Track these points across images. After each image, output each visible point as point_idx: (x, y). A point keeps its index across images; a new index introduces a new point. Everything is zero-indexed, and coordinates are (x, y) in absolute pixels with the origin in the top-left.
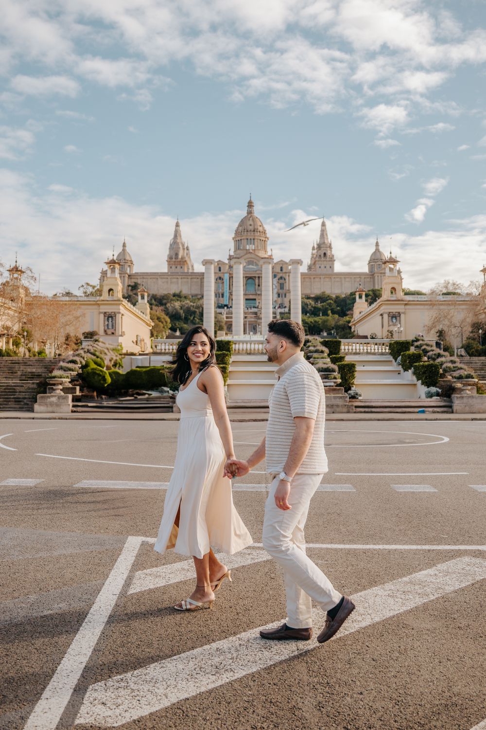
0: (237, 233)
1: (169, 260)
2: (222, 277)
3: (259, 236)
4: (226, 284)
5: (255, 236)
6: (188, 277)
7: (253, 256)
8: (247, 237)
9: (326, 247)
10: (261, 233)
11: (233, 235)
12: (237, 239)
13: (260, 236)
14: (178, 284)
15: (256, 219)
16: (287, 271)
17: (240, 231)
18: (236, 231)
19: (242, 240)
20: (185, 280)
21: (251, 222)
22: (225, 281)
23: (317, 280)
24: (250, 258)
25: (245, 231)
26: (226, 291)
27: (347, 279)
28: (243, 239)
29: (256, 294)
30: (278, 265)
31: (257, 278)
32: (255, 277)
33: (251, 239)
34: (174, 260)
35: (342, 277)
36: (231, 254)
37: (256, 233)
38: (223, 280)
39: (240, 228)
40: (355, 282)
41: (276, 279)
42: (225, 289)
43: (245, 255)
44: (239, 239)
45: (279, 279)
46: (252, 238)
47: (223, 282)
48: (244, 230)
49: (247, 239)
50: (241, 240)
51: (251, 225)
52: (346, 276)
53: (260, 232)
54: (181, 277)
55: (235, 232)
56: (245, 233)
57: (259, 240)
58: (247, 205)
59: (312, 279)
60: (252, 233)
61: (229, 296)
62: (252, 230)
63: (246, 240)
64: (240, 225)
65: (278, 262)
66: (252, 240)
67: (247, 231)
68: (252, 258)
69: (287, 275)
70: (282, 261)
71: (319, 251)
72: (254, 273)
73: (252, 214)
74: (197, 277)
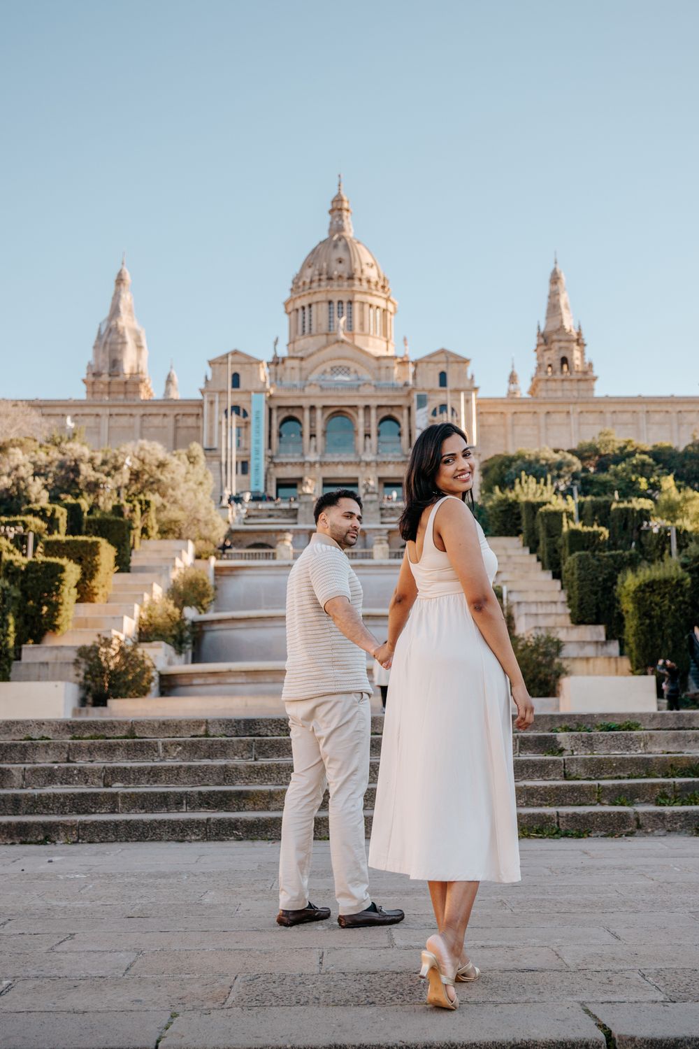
0: (298, 286)
1: (91, 379)
2: (243, 405)
3: (365, 293)
4: (258, 427)
5: (353, 292)
6: (134, 411)
7: (346, 351)
8: (330, 297)
9: (569, 341)
10: (373, 286)
11: (287, 295)
12: (299, 304)
13: (371, 294)
14: (99, 433)
15: (358, 246)
16: (461, 386)
17: (308, 281)
18: (295, 282)
19: (314, 307)
20: (123, 421)
21: (340, 253)
22: (252, 417)
23: (558, 418)
24: (339, 358)
25: (324, 277)
26: (257, 452)
27: (657, 417)
28: (317, 303)
29: (358, 464)
30: (431, 365)
31: (361, 412)
32: (354, 407)
33: (340, 302)
34: (105, 378)
35: (638, 408)
36: (279, 355)
37: (357, 282)
38: (245, 414)
39: (309, 272)
40: (680, 425)
41: (426, 409)
42: (253, 446)
43: (325, 347)
44: (305, 302)
45: (434, 413)
46: (345, 300)
47: (247, 424)
48: (320, 274)
49: (330, 302)
50: (310, 306)
51: (340, 261)
52: (652, 408)
53: (369, 281)
54: (108, 411)
55: (290, 285)
56: (323, 283)
57: (366, 307)
58: (330, 207)
59: (542, 416)
60: (346, 284)
61: (268, 469)
62: (346, 275)
63: (325, 306)
64: (308, 264)
65: (430, 356)
66: (345, 305)
67: (330, 279)
68: (345, 358)
69: (462, 396)
70: (443, 351)
71: (547, 354)
72: (355, 393)
73: (344, 234)
74: (162, 411)
